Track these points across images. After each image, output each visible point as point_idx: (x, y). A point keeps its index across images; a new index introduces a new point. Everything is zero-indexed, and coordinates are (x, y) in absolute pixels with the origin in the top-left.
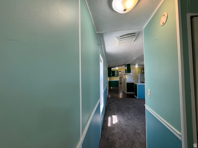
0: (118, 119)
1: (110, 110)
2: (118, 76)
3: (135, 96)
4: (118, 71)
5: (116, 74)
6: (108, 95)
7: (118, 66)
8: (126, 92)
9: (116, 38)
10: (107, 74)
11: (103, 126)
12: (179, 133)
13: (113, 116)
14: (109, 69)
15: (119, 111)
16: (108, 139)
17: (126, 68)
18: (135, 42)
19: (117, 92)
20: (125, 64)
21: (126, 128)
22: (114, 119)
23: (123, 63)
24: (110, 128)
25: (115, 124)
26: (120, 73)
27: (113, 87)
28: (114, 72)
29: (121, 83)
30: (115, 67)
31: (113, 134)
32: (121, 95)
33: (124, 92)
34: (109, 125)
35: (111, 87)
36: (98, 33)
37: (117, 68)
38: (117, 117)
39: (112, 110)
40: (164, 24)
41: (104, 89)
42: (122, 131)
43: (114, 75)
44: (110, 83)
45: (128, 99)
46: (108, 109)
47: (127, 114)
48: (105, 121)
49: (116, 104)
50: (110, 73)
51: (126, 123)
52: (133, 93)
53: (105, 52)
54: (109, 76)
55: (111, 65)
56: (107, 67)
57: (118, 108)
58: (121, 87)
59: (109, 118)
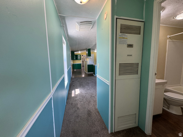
0: (80, 91)
1: (74, 86)
2: (80, 59)
3: (94, 75)
4: (80, 55)
5: (79, 57)
6: (72, 76)
7: (81, 50)
8: (87, 73)
9: (77, 23)
10: (71, 57)
11: (68, 97)
12: (108, 82)
13: (76, 90)
14: (73, 53)
15: (81, 86)
16: (72, 104)
17: (87, 52)
18: (92, 29)
19: (80, 73)
20: (86, 49)
21: (85, 95)
22: (77, 92)
23: (85, 48)
24: (74, 97)
25: (77, 94)
26: (82, 57)
27: (76, 70)
28: (77, 56)
29: (83, 66)
30: (78, 51)
31: (76, 100)
32: (83, 76)
33: (85, 73)
34: (73, 95)
35: (75, 69)
36: (60, 16)
37: (80, 52)
38: (79, 90)
39: (75, 86)
40: (106, 19)
41: (68, 69)
42: (83, 97)
43: (77, 59)
44: (74, 66)
45: (88, 77)
46: (72, 86)
47: (87, 87)
48: (69, 94)
49: (79, 81)
50: (74, 56)
51: (86, 92)
52: (92, 73)
53: (68, 35)
54: (73, 59)
55: (74, 49)
56: (70, 51)
57: (80, 84)
58: (83, 69)
59: (73, 92)
